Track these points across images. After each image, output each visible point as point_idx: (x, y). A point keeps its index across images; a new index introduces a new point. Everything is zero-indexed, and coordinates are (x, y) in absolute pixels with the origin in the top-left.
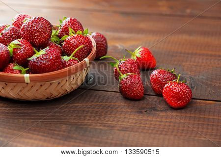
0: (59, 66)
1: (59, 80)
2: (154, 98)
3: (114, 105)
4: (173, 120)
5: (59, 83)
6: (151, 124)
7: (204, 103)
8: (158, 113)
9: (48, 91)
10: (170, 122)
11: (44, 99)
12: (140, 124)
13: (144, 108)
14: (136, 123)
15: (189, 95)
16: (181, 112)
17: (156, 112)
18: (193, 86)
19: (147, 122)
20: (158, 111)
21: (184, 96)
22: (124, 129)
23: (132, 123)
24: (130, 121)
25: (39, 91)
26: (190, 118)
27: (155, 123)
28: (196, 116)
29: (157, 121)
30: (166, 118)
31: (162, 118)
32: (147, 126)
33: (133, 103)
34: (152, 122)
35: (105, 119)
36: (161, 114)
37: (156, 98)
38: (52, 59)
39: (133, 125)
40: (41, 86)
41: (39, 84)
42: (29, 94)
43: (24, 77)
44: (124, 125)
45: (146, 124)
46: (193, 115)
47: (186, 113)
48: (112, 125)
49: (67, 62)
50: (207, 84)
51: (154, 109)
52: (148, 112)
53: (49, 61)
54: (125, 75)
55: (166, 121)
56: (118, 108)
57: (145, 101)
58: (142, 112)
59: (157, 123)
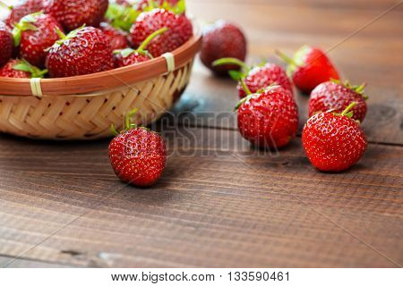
0: (104, 63)
1: (106, 93)
5: (106, 100)
9: (83, 116)
11: (80, 135)
12: (263, 184)
19: (279, 182)
23: (246, 182)
24: (244, 179)
25: (65, 117)
27: (294, 184)
29: (300, 181)
32: (274, 188)
34: (289, 183)
35: (192, 175)
38: (88, 48)
39: (246, 185)
40: (68, 104)
41: (62, 100)
42: (46, 122)
43: (29, 83)
44: (228, 185)
45: (275, 185)
48: (203, 185)
49: (126, 59)
52: (289, 165)
53: (81, 51)
55: (321, 182)
59: (299, 184)
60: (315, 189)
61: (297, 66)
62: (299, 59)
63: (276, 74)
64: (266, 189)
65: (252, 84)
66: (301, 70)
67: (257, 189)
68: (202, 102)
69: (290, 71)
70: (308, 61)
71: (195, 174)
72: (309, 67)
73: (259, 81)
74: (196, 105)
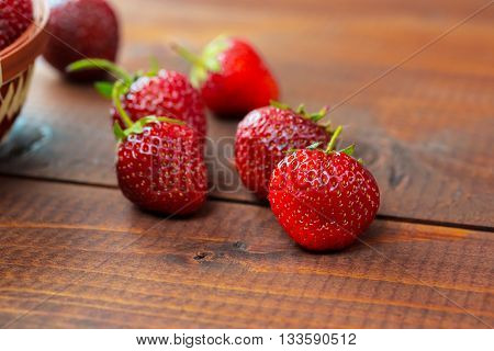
2: (243, 213)
3: (87, 232)
4: (294, 293)
6: (206, 303)
7: (427, 235)
8: (244, 263)
10: (281, 300)
12: (165, 300)
13: (195, 246)
14: (150, 297)
15: (363, 199)
16: (333, 265)
17: (235, 261)
18: (398, 173)
19: (193, 296)
20: (245, 255)
21: (346, 203)
22: (98, 319)
23: (135, 296)
24: (131, 290)
26: (359, 288)
27: (220, 300)
28: (386, 279)
29: (231, 294)
30: (270, 283)
31: (254, 281)
32: (187, 308)
33: (160, 224)
34: (211, 298)
35: (37, 281)
36: (255, 268)
37: (251, 212)
39: (136, 303)
44: (103, 303)
45: (188, 302)
46: (373, 277)
47: (352, 268)
48: (57, 302)
50: (449, 171)
51: (233, 249)
52: (208, 259)
54: (138, 123)
55: (268, 295)
56: (99, 241)
57: (210, 222)
58: (183, 260)
59: (230, 301)
60: (258, 310)
61: (209, 72)
62: (211, 57)
63: (178, 89)
64: (173, 312)
65: (137, 107)
66: (215, 77)
67: (157, 311)
68: (46, 131)
69: (197, 78)
70: (226, 62)
71: (43, 279)
72: (229, 73)
73: (149, 102)
74: (38, 137)
